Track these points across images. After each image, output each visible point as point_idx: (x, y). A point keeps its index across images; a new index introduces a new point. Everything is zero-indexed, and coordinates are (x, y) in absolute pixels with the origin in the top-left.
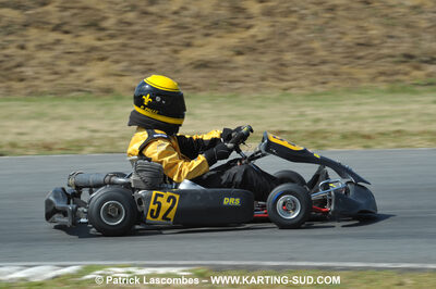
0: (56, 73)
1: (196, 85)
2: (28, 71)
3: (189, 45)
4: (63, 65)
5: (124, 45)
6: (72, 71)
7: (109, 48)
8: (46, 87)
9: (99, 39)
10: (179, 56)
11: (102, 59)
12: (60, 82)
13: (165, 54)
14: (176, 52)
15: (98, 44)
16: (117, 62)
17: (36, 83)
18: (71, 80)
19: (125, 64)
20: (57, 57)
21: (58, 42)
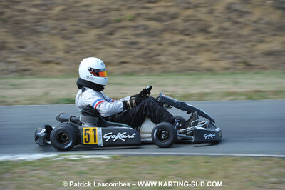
0: (179, 60)
1: (265, 66)
2: (163, 58)
3: (261, 42)
4: (184, 55)
5: (222, 42)
6: (189, 58)
7: (212, 44)
8: (173, 68)
9: (207, 39)
10: (255, 48)
11: (208, 51)
12: (182, 65)
13: (247, 47)
14: (253, 46)
15: (206, 41)
16: (216, 52)
17: (167, 65)
18: (188, 64)
19: (222, 53)
20: (180, 50)
21: (181, 41)
